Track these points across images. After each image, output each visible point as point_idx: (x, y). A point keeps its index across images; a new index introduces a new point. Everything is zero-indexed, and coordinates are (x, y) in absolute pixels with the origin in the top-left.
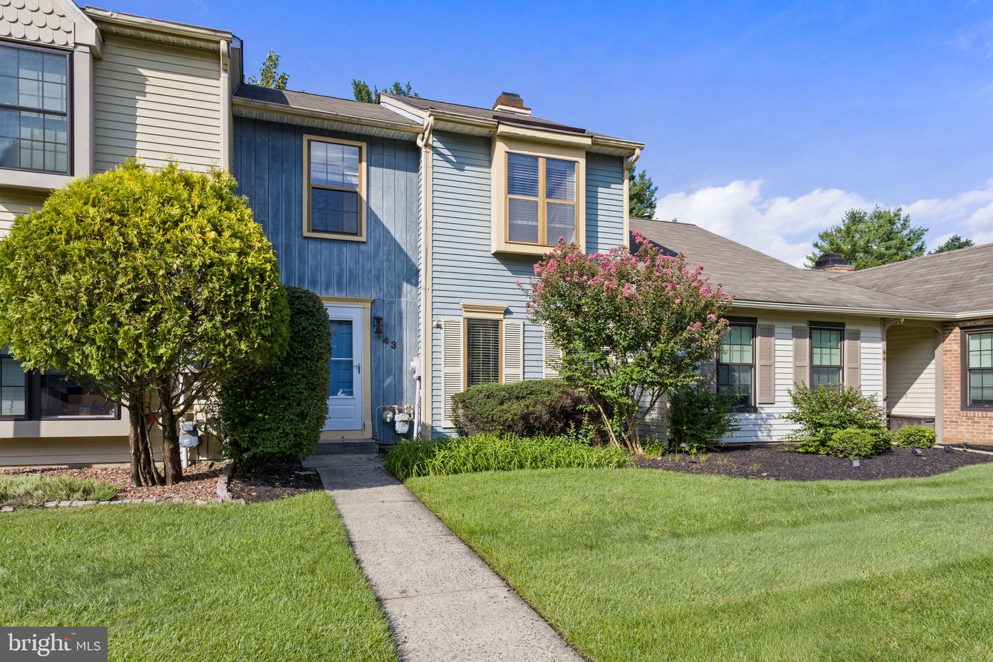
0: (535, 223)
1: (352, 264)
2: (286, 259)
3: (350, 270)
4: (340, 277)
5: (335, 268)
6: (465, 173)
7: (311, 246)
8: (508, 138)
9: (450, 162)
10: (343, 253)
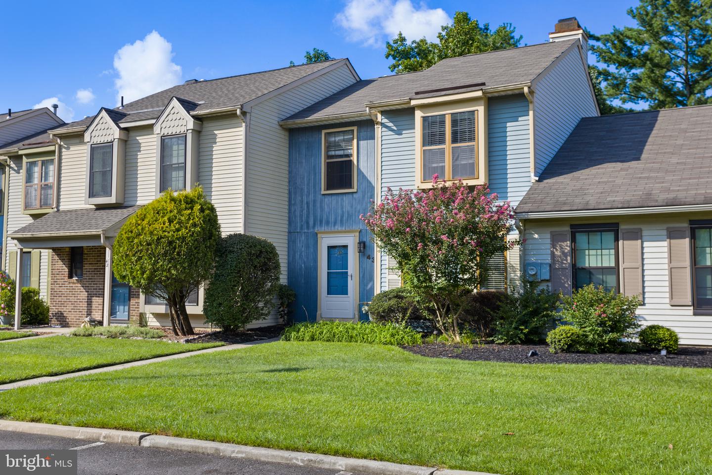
0: (443, 164)
1: (349, 208)
2: (313, 209)
3: (348, 212)
4: (342, 217)
5: (340, 211)
6: (403, 136)
7: (327, 199)
8: (422, 107)
9: (393, 130)
10: (344, 201)
